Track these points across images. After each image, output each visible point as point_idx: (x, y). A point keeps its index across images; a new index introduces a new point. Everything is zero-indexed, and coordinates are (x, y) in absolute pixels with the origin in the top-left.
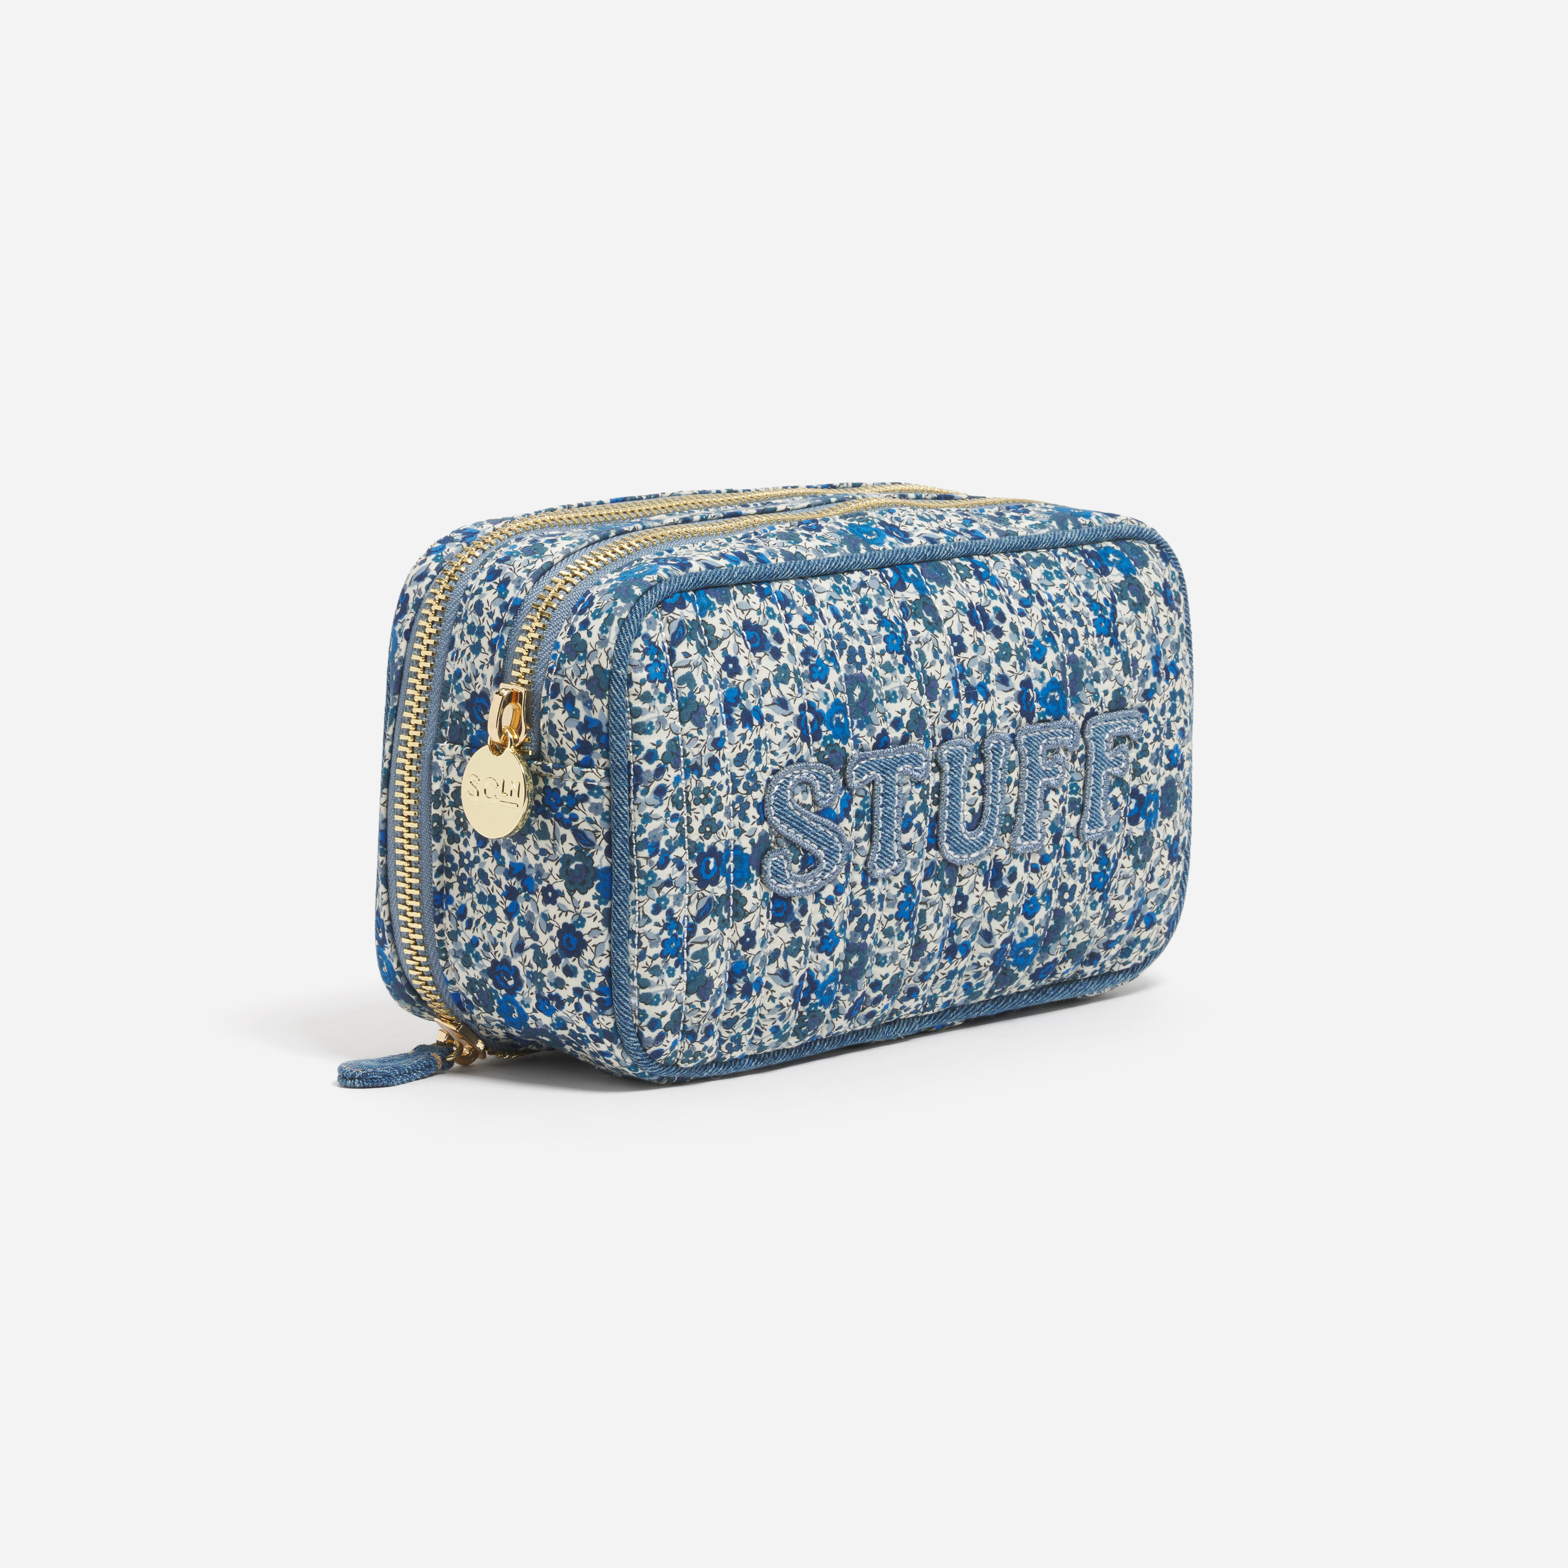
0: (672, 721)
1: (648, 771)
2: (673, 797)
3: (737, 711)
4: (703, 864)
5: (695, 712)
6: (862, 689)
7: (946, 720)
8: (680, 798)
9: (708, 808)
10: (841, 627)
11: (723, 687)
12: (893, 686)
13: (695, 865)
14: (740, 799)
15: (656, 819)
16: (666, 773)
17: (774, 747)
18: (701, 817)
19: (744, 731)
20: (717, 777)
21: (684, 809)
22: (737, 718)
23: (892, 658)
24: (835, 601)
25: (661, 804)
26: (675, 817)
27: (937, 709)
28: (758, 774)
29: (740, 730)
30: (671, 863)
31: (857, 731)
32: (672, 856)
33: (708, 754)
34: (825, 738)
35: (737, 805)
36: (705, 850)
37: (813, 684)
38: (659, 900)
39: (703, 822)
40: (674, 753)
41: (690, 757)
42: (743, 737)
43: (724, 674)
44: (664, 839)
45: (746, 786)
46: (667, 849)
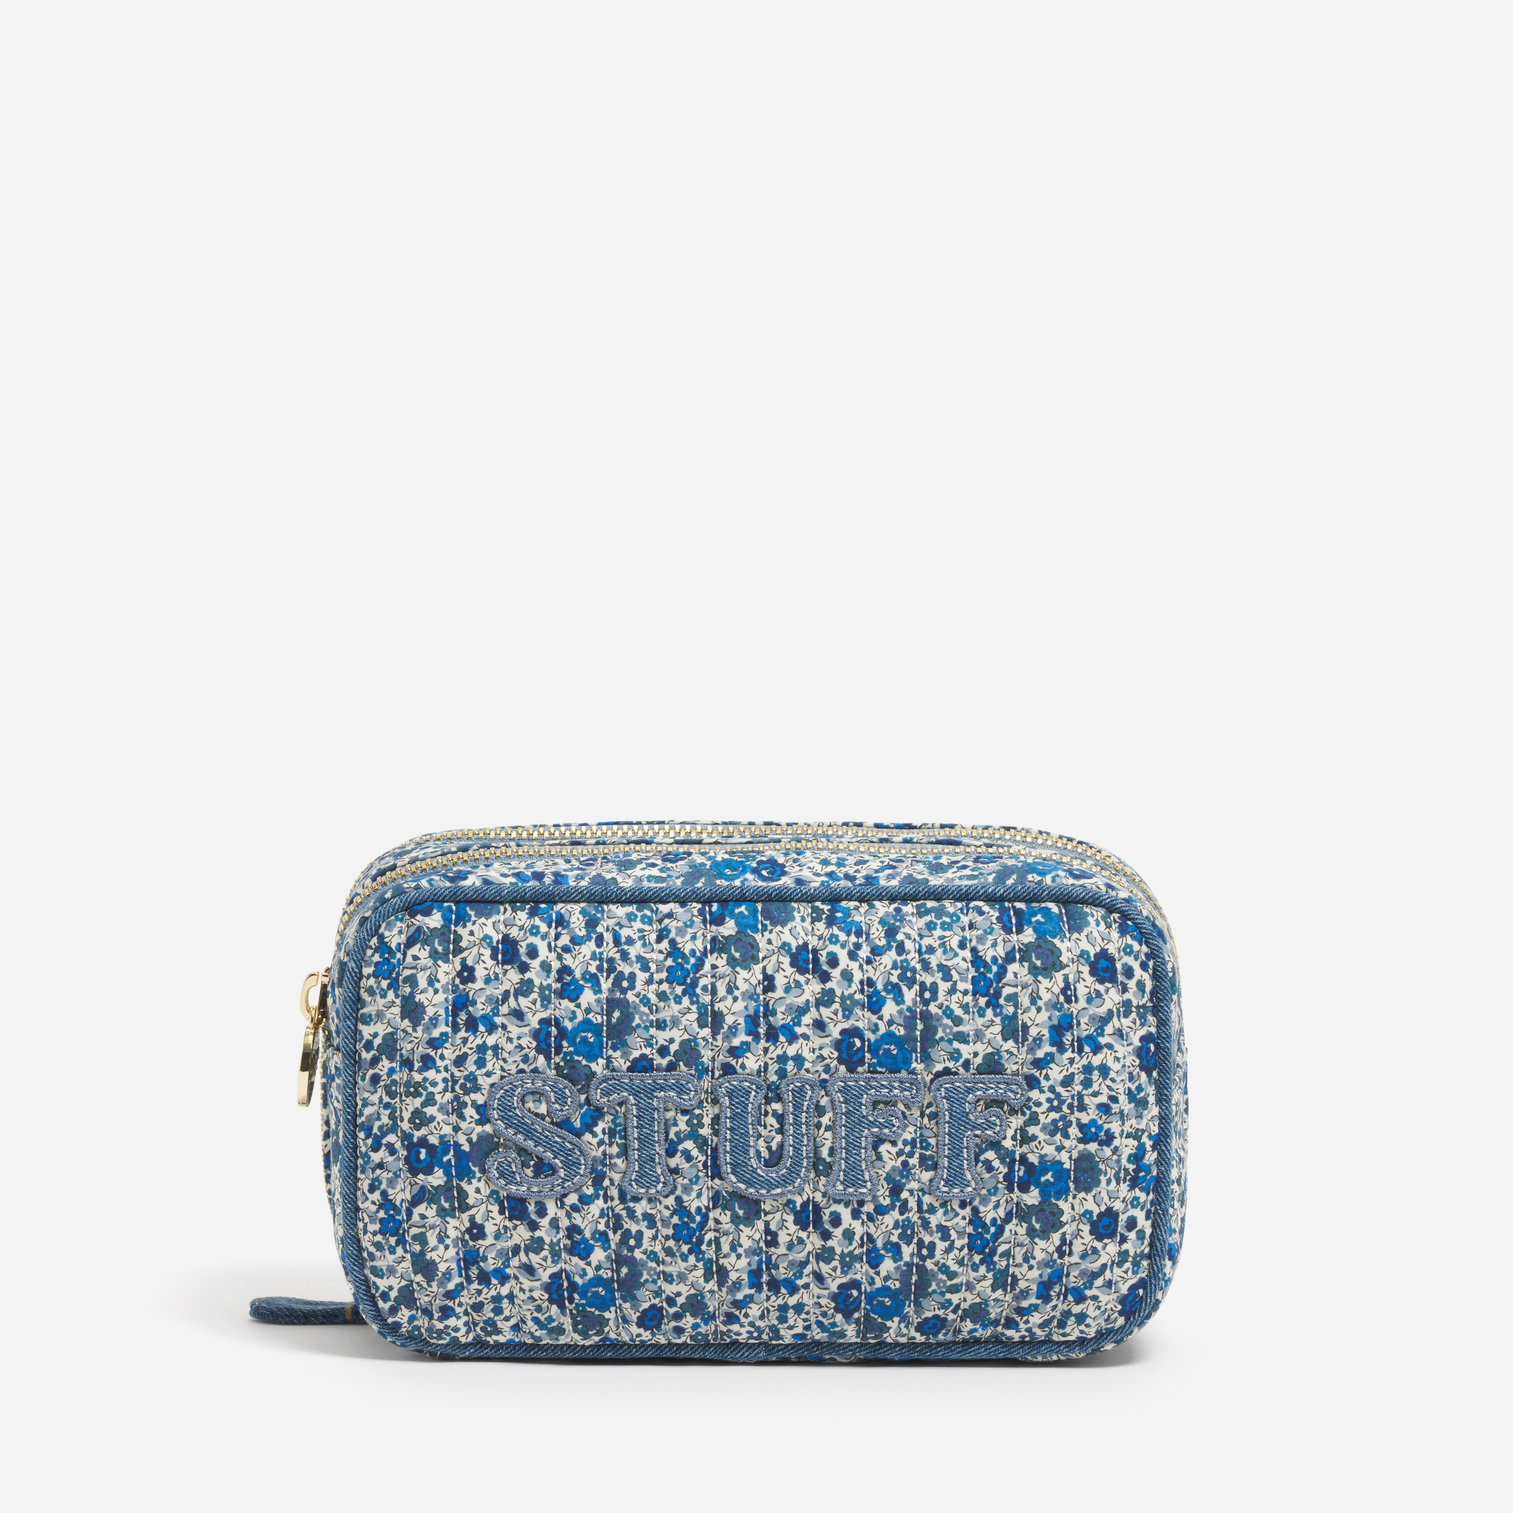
0: (393, 1016)
1: (365, 1059)
2: (386, 1086)
3: (463, 1016)
4: (413, 1153)
5: (413, 1011)
6: (621, 1013)
7: (727, 1055)
8: (394, 1088)
9: (418, 1102)
10: (617, 952)
11: (453, 992)
12: (666, 1015)
13: (405, 1153)
14: (457, 1098)
15: (372, 1105)
16: (380, 1064)
17: (505, 1055)
18: (411, 1109)
19: (466, 1035)
20: (431, 1074)
21: (397, 1099)
22: (461, 1022)
23: (670, 988)
24: (621, 927)
25: (376, 1092)
26: (387, 1106)
27: (719, 1043)
28: (479, 1078)
29: (462, 1034)
30: (383, 1148)
31: (610, 1052)
32: (384, 1141)
33: (421, 1050)
34: (565, 1053)
35: (455, 1104)
36: (415, 1140)
37: (561, 1001)
38: (374, 1180)
39: (412, 1113)
40: (389, 1046)
41: (404, 1052)
42: (465, 1041)
43: (457, 981)
44: (377, 1124)
45: (463, 1087)
46: (379, 1134)
